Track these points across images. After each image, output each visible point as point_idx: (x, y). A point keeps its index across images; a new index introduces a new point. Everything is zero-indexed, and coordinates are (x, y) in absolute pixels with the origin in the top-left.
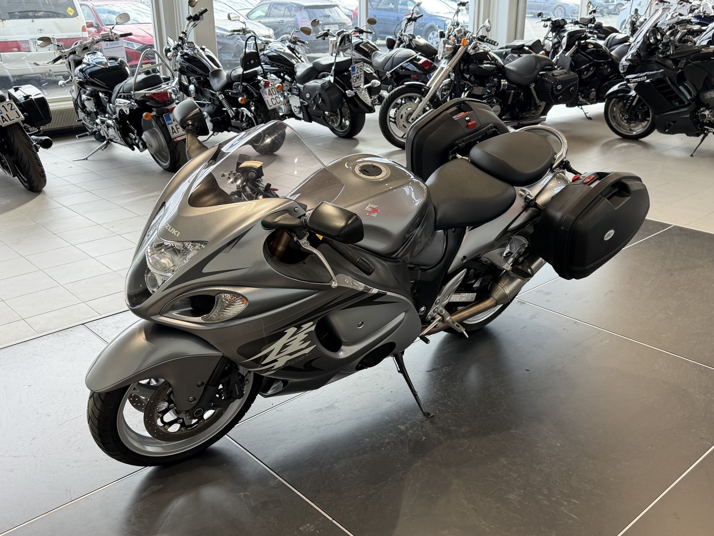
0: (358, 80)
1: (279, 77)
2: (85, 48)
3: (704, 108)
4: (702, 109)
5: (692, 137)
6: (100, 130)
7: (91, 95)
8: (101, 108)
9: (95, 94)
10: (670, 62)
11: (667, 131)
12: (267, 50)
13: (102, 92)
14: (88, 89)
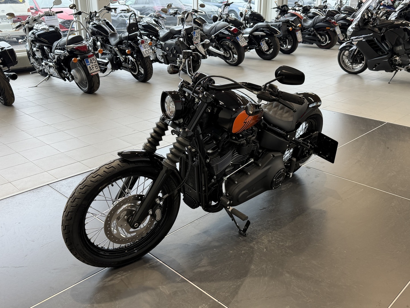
0: (197, 39)
1: (149, 38)
2: (35, 20)
3: (396, 56)
4: (394, 56)
5: (388, 72)
6: (45, 69)
7: (39, 48)
8: (45, 56)
9: (41, 47)
10: (377, 29)
11: (374, 69)
12: (141, 22)
13: (46, 46)
14: (37, 44)
